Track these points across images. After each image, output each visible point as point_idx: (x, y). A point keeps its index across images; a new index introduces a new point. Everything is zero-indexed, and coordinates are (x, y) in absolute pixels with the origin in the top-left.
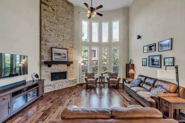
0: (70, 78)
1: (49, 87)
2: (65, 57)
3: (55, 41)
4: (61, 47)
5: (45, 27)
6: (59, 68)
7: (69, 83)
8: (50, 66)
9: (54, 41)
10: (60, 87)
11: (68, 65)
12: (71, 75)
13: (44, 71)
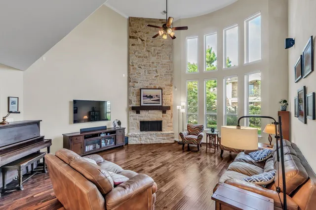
0: (166, 130)
1: (134, 138)
2: (159, 100)
3: (145, 80)
4: (153, 87)
5: (133, 66)
6: (151, 115)
7: (161, 138)
8: (138, 112)
9: (143, 80)
10: (148, 141)
11: (164, 112)
12: (168, 126)
13: (132, 118)
